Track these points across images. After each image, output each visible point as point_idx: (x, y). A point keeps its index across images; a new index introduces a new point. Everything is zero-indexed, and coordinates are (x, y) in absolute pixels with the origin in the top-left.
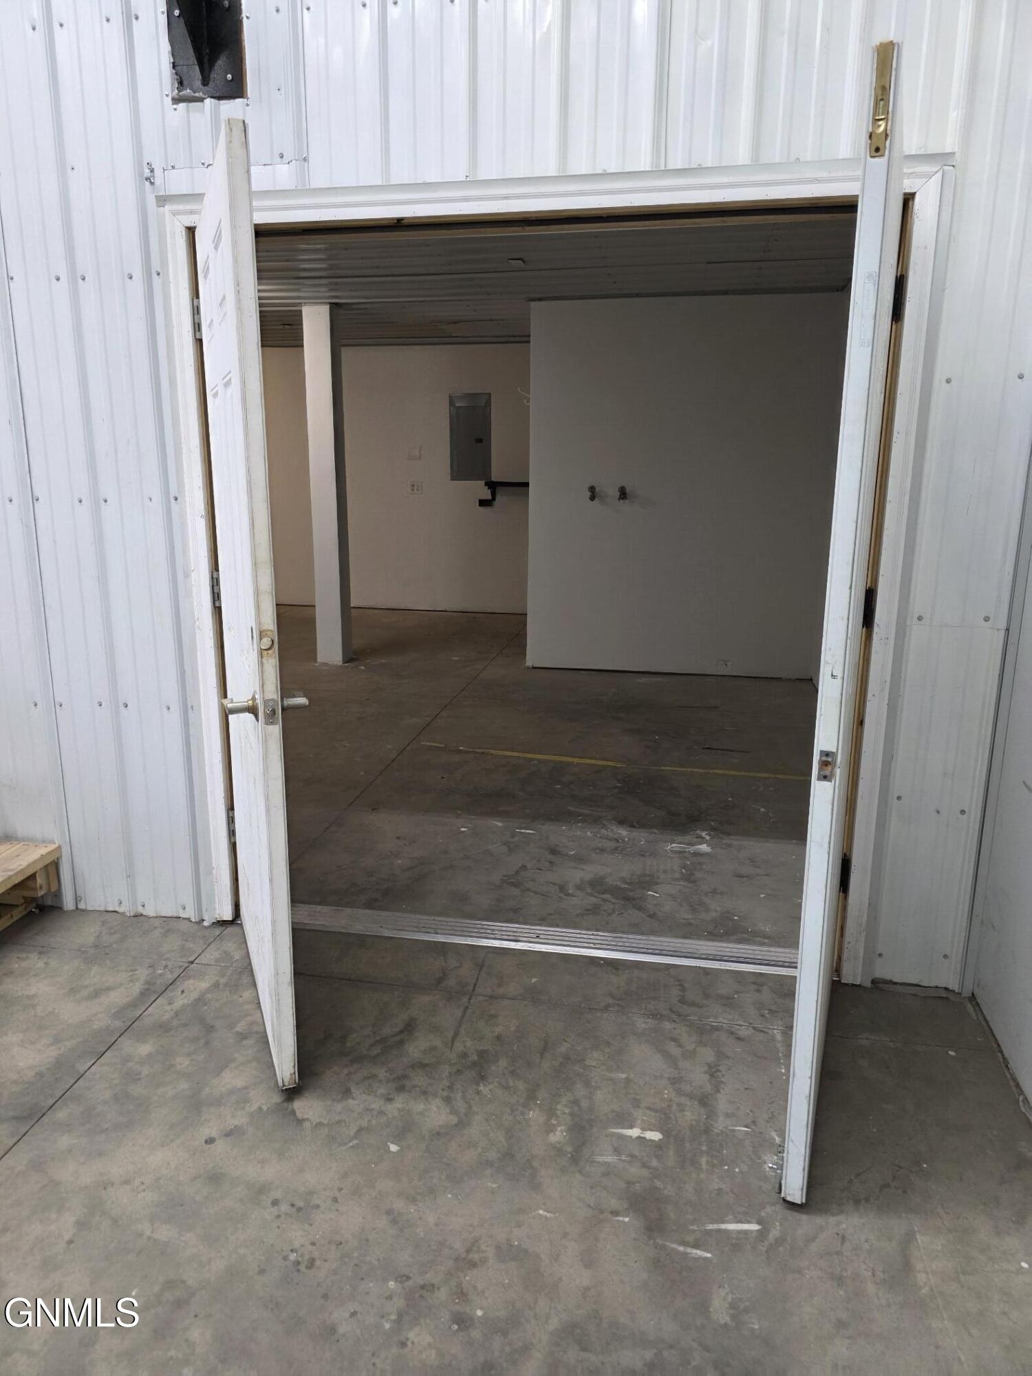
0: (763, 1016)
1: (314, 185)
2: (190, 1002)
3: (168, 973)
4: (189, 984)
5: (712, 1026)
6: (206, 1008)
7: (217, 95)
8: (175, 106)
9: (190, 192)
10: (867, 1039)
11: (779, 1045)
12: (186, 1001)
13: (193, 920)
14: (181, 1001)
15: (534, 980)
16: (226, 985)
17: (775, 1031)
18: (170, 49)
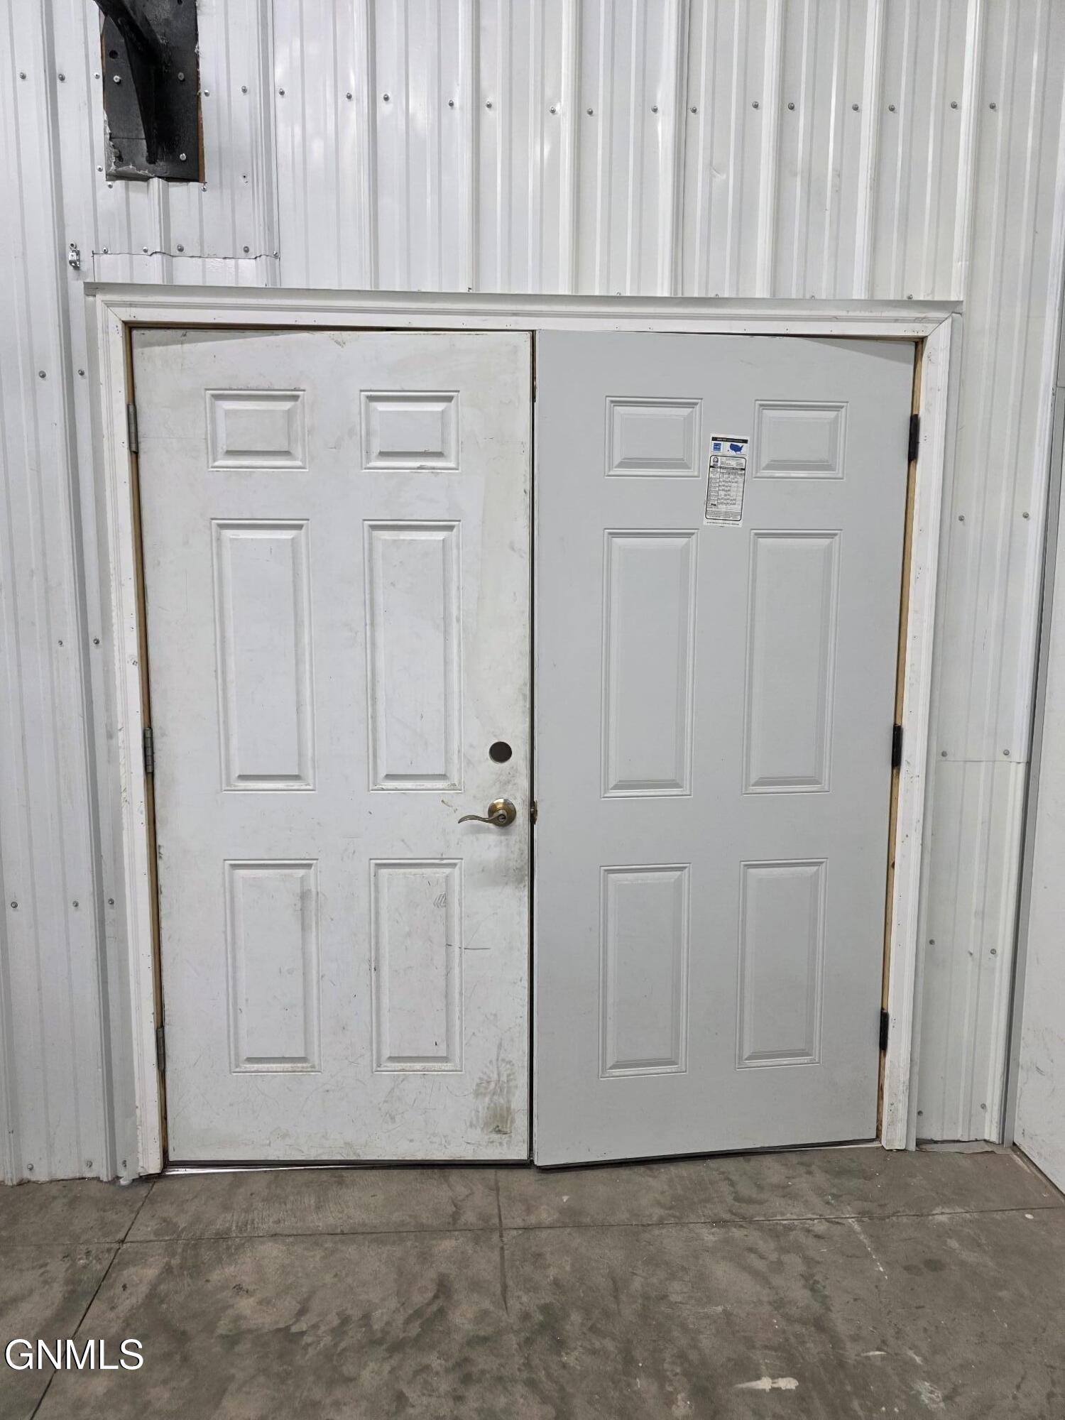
0: (828, 1203)
1: (288, 284)
2: (140, 1301)
3: (94, 1261)
4: (130, 1274)
5: (784, 1226)
6: (164, 1306)
7: (165, 175)
8: (110, 183)
9: (128, 281)
10: (942, 1213)
11: (862, 1237)
12: (134, 1300)
13: (105, 1180)
14: (128, 1301)
15: (565, 1198)
16: (182, 1267)
17: (850, 1220)
18: (106, 119)
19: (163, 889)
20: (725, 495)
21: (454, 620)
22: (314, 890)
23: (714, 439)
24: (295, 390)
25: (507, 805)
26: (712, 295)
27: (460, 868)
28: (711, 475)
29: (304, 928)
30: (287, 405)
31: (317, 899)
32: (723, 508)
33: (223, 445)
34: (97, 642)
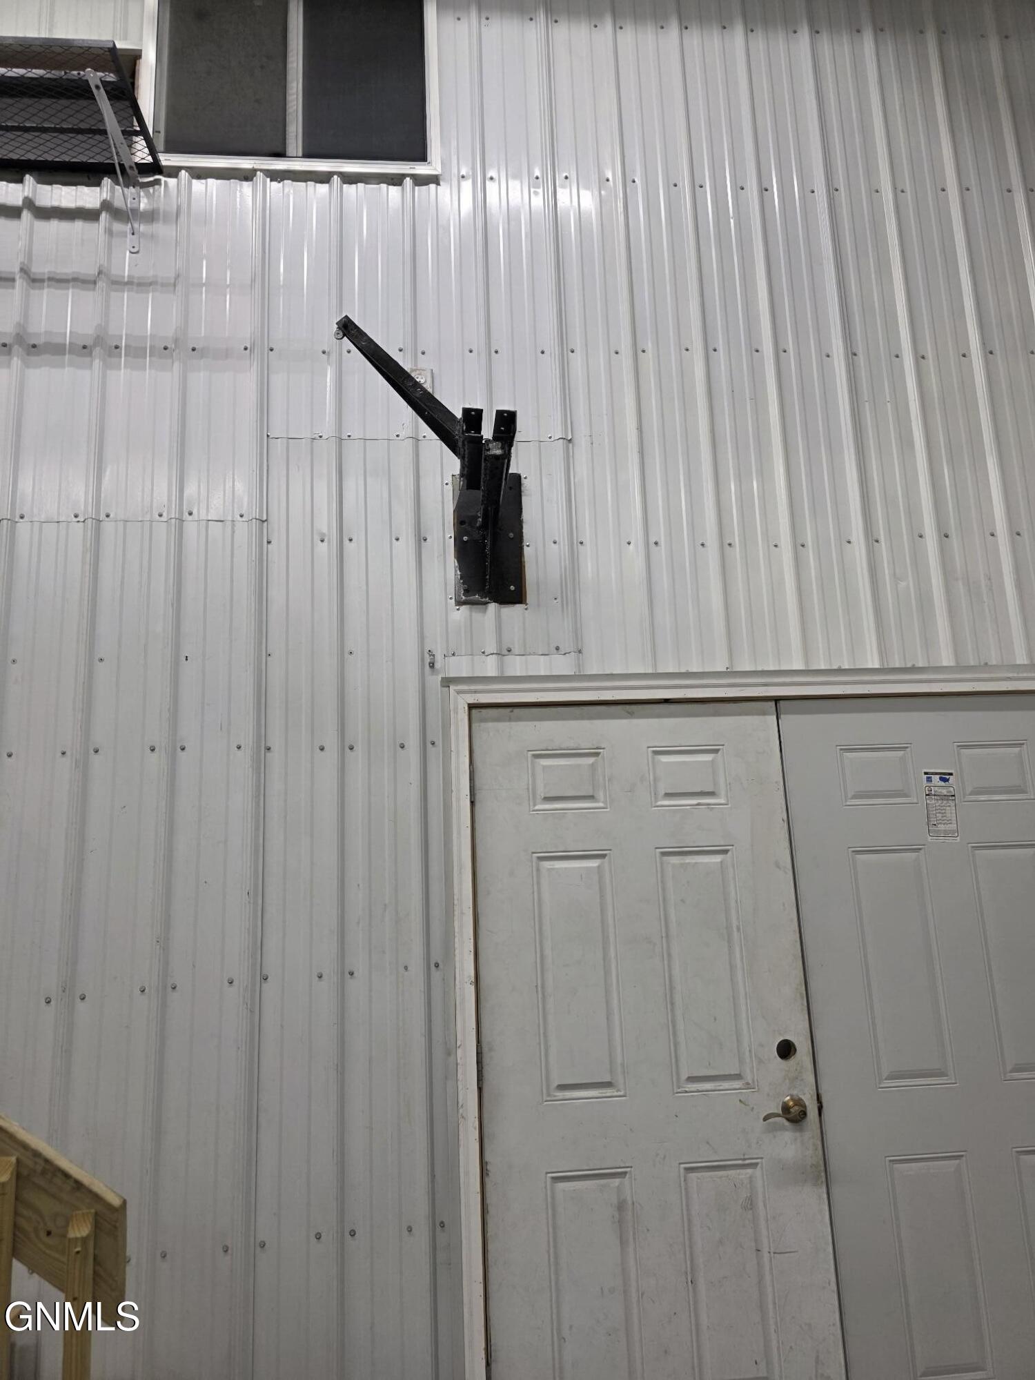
7: (499, 601)
8: (458, 607)
9: (472, 675)
18: (457, 564)
19: (490, 1208)
20: (942, 817)
21: (735, 929)
22: (629, 1198)
23: (926, 773)
24: (597, 748)
25: (799, 1102)
26: (909, 665)
27: (762, 1168)
28: (928, 802)
29: (623, 1243)
30: (591, 760)
31: (633, 1209)
32: (941, 827)
33: (541, 792)
34: (437, 965)
